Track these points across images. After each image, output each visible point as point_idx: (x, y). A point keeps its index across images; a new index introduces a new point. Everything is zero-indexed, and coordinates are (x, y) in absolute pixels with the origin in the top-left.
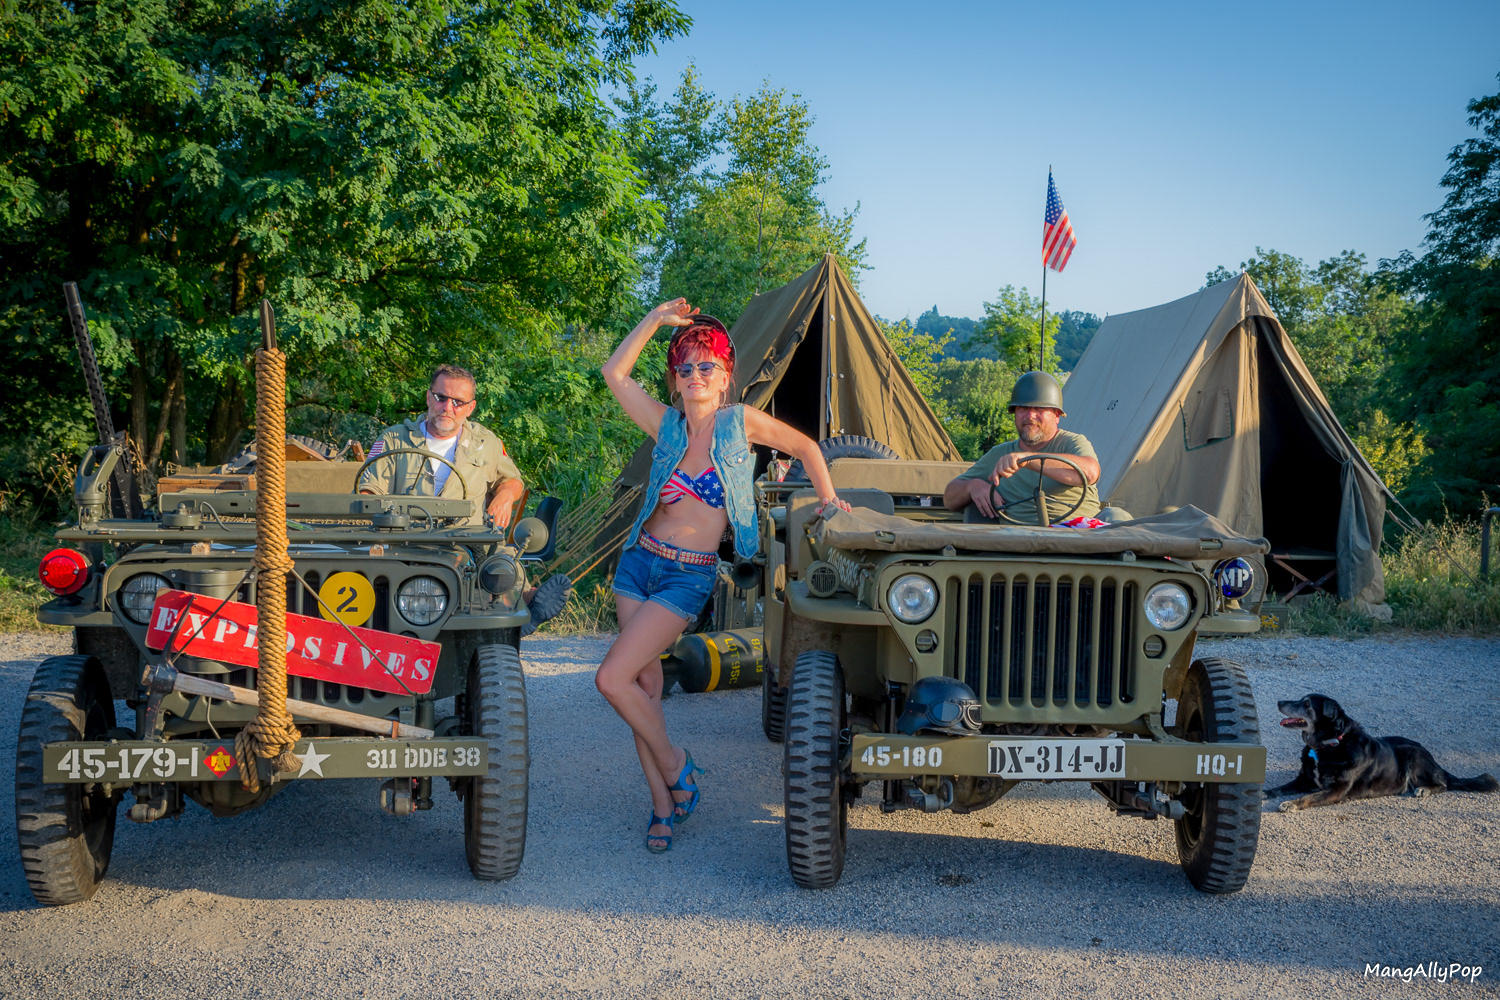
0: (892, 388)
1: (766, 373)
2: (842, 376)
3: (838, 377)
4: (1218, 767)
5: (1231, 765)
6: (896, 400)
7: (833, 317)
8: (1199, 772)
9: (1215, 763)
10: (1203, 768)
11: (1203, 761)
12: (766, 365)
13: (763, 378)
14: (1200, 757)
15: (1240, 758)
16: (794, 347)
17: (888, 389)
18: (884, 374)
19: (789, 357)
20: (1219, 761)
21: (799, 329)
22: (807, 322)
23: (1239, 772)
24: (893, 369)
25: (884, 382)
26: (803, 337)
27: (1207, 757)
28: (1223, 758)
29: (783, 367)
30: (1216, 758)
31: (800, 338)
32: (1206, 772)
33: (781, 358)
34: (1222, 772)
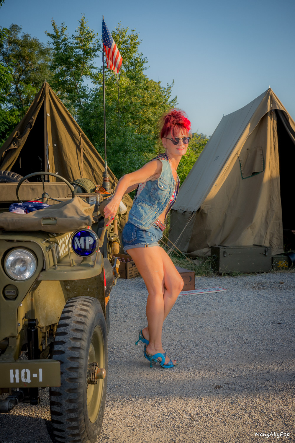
0: (82, 150)
1: (14, 144)
2: (55, 145)
3: (53, 146)
4: (26, 377)
5: (35, 375)
6: (85, 156)
7: (48, 115)
8: (12, 381)
9: (23, 375)
10: (15, 379)
11: (14, 373)
12: (14, 140)
13: (12, 147)
14: (12, 371)
15: (41, 370)
16: (29, 131)
17: (80, 151)
18: (78, 143)
19: (27, 135)
20: (26, 373)
21: (31, 121)
22: (35, 118)
23: (41, 380)
24: (82, 140)
25: (78, 147)
26: (33, 125)
27: (17, 371)
28: (28, 371)
29: (23, 141)
30: (23, 371)
31: (32, 126)
32: (17, 381)
33: (22, 136)
34: (29, 380)
